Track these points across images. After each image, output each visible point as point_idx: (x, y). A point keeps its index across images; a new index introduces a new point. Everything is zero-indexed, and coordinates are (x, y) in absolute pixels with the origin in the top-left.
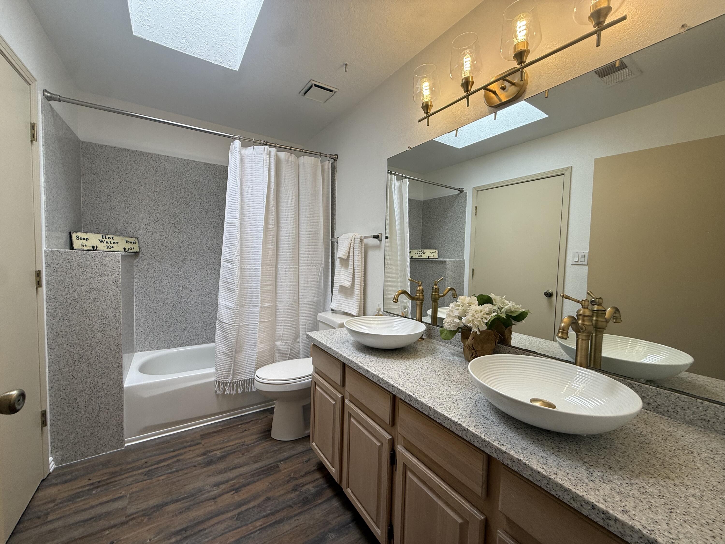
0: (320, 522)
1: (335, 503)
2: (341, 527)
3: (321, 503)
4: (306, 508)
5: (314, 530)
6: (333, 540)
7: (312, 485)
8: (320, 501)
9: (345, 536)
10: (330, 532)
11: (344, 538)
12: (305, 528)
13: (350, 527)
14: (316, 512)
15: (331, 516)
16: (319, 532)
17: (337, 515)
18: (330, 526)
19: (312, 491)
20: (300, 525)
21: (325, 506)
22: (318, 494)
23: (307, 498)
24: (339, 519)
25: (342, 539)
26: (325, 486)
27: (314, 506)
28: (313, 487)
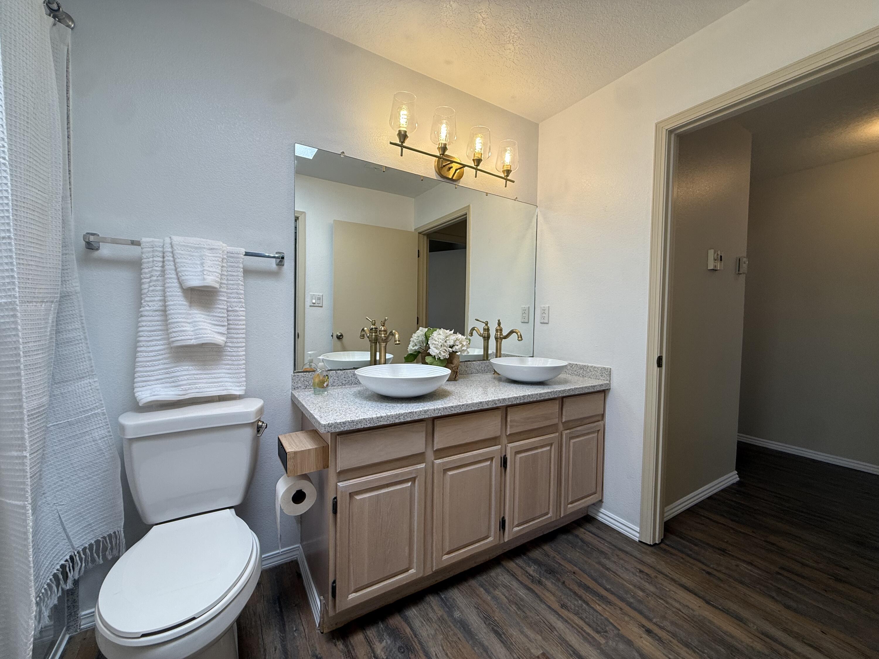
0: (440, 627)
1: (413, 613)
2: (446, 605)
3: (412, 628)
4: (417, 647)
5: (451, 633)
6: (462, 613)
7: (377, 644)
8: (408, 630)
9: (456, 601)
10: (452, 616)
11: (458, 602)
12: (448, 644)
13: (445, 597)
14: (424, 634)
15: (431, 615)
16: (453, 627)
17: (430, 610)
18: (445, 616)
19: (389, 642)
20: (444, 650)
21: (417, 623)
22: (395, 634)
23: (399, 648)
24: (435, 608)
25: (460, 604)
26: (382, 626)
27: (415, 637)
28: (381, 641)
